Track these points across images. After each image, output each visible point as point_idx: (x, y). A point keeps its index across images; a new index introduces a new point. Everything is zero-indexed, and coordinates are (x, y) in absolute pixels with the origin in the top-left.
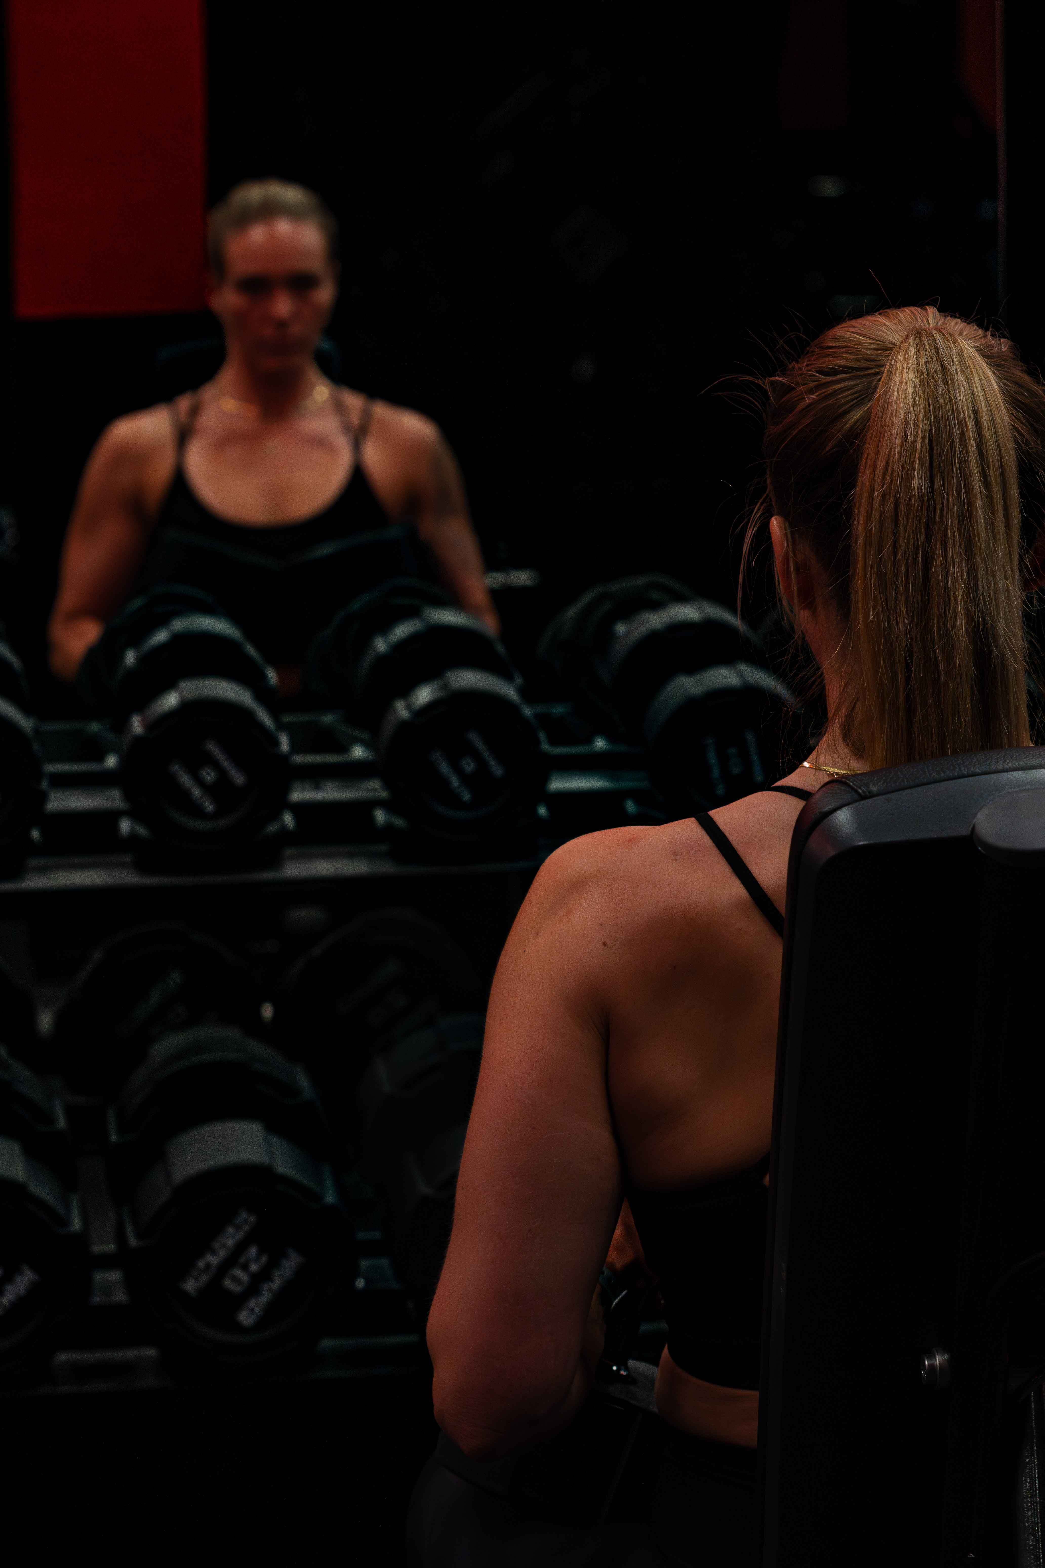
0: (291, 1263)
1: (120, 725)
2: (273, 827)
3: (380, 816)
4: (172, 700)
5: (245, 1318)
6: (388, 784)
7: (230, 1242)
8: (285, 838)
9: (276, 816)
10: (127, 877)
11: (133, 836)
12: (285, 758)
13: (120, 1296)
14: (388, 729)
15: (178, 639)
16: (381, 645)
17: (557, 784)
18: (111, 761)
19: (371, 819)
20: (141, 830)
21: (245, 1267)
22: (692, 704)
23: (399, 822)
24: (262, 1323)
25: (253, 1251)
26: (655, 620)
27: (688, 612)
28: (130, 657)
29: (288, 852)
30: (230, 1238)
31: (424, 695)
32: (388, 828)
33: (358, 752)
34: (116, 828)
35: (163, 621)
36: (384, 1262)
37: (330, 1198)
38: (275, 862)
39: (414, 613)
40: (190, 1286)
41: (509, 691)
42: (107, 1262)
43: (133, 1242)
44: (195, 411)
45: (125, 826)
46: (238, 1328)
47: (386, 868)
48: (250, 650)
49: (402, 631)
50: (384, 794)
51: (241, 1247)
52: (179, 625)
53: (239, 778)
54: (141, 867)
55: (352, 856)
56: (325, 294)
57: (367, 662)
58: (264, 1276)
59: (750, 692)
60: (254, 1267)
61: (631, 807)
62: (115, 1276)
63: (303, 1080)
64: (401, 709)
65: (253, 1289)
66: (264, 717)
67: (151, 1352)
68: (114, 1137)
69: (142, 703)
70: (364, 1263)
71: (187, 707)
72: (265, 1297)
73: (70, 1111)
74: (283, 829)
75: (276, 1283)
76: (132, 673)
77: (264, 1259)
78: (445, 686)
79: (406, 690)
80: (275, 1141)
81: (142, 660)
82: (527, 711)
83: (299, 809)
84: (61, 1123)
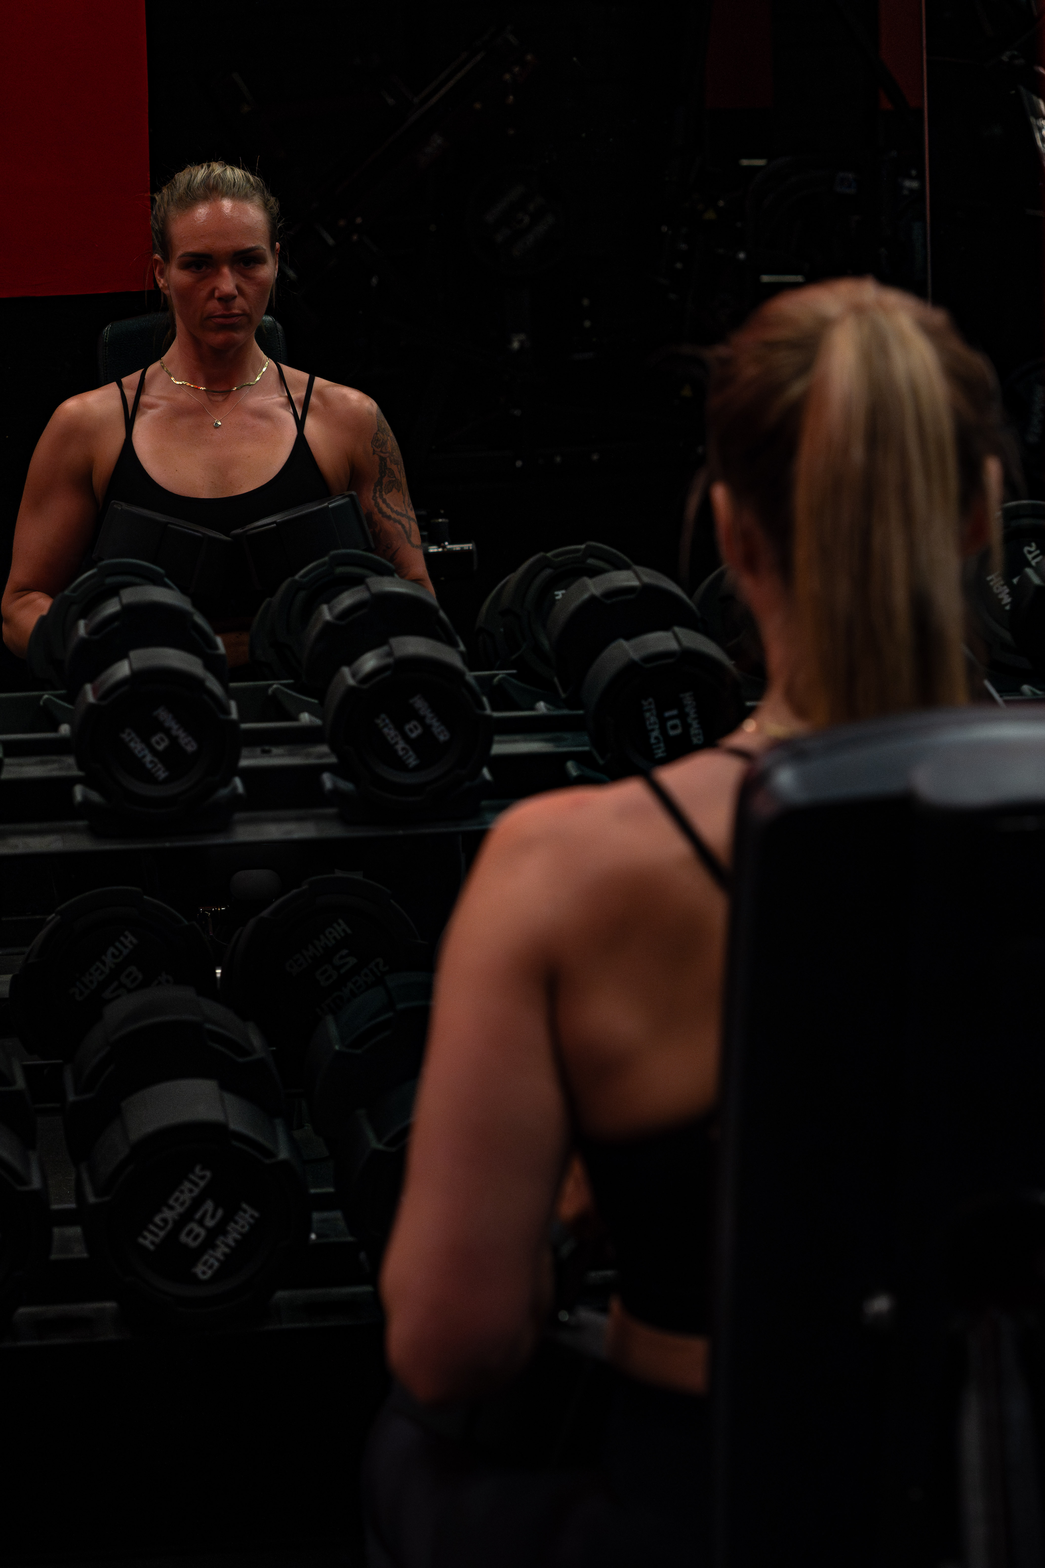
0: (246, 1217)
1: (73, 694)
2: (224, 792)
3: (328, 780)
4: (123, 669)
5: (202, 1271)
6: (334, 750)
7: (187, 1197)
8: (236, 803)
9: (227, 782)
10: (81, 843)
11: (86, 801)
12: (234, 724)
13: (79, 1252)
14: (335, 694)
15: (128, 610)
16: (326, 613)
17: (500, 748)
18: (65, 729)
19: (320, 784)
20: (95, 797)
21: (201, 1223)
22: (631, 667)
23: (346, 786)
24: (218, 1276)
25: (209, 1205)
26: (594, 587)
27: (625, 579)
28: (82, 628)
29: (238, 816)
30: (186, 1194)
31: (369, 662)
32: (335, 791)
33: (305, 718)
34: (71, 795)
35: (114, 591)
36: (338, 1214)
37: (283, 1154)
38: (226, 827)
39: (358, 581)
40: (148, 1241)
41: (452, 657)
42: (66, 1218)
43: (92, 1199)
44: (141, 388)
45: (79, 792)
46: (194, 1280)
47: (334, 831)
48: (199, 619)
49: (347, 599)
50: (333, 760)
51: (197, 1203)
52: (129, 596)
53: (191, 746)
54: (95, 833)
55: (300, 819)
56: (268, 271)
57: (315, 630)
58: (220, 1229)
59: (688, 656)
60: (210, 1223)
61: (572, 768)
62: (76, 1231)
63: (256, 1041)
64: (347, 676)
65: (209, 1243)
66: (213, 684)
67: (110, 1305)
68: (71, 1098)
69: (94, 672)
70: (316, 1216)
71: (138, 676)
72: (221, 1251)
73: (28, 1071)
74: (234, 794)
75: (232, 1237)
76: (84, 643)
77: (220, 1213)
78: (390, 654)
79: (351, 659)
80: (228, 1097)
81: (92, 632)
82: (470, 676)
83: (248, 774)
84: (21, 1083)
